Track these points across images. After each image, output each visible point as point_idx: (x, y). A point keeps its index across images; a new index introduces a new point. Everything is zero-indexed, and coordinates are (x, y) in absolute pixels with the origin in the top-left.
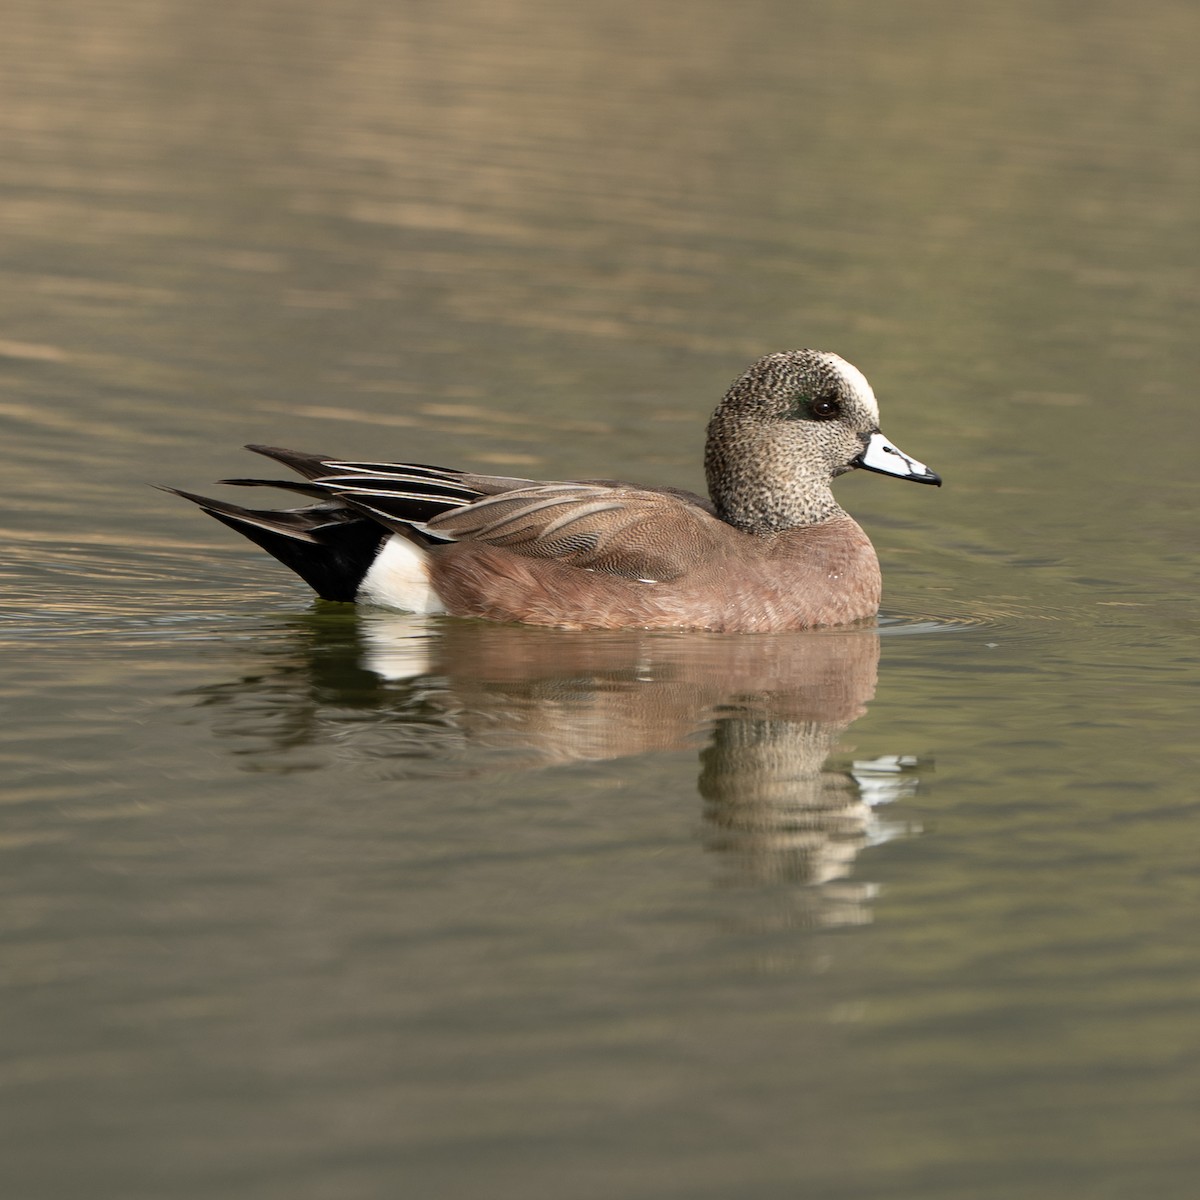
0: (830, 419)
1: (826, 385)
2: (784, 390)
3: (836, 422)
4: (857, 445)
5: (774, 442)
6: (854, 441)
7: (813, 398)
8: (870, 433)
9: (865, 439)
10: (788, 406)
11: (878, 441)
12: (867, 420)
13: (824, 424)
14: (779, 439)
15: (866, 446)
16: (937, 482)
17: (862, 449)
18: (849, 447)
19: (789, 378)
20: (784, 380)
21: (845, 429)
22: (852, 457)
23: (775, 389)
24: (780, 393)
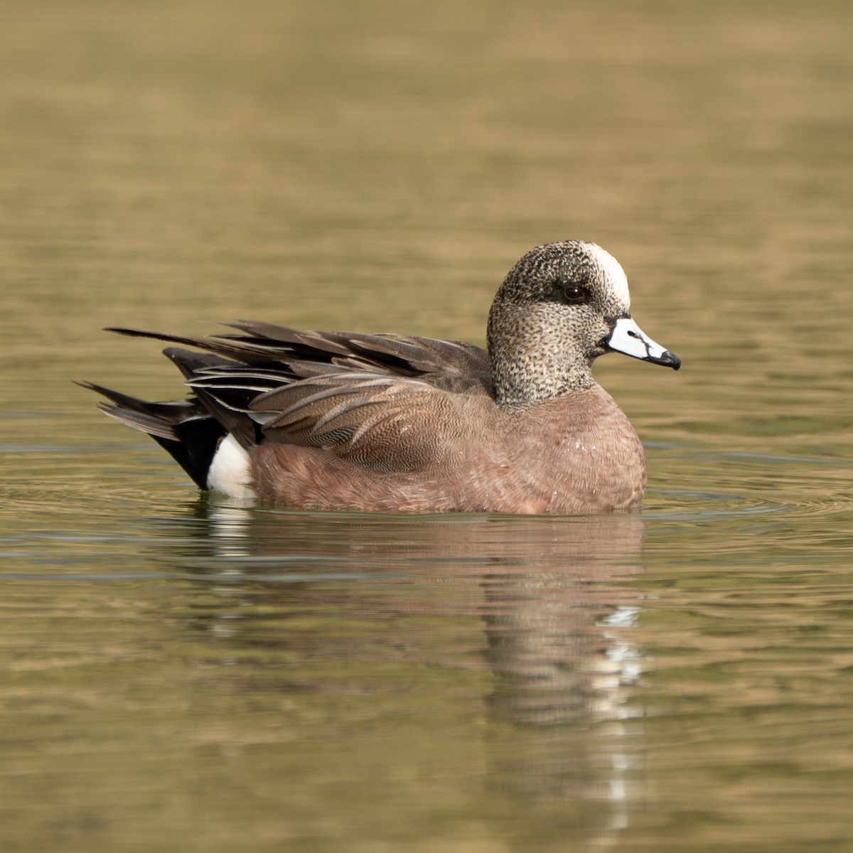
0: (580, 304)
1: (577, 270)
2: (538, 275)
3: (586, 307)
4: (603, 328)
5: (523, 320)
6: (601, 325)
7: (565, 282)
8: (617, 317)
9: (611, 322)
10: (541, 289)
11: (623, 325)
12: (615, 306)
13: (574, 308)
14: (528, 319)
15: (612, 330)
16: (675, 366)
17: (608, 332)
18: (596, 330)
19: (543, 265)
20: (539, 265)
21: (595, 313)
22: (598, 339)
23: (530, 275)
24: (534, 278)
